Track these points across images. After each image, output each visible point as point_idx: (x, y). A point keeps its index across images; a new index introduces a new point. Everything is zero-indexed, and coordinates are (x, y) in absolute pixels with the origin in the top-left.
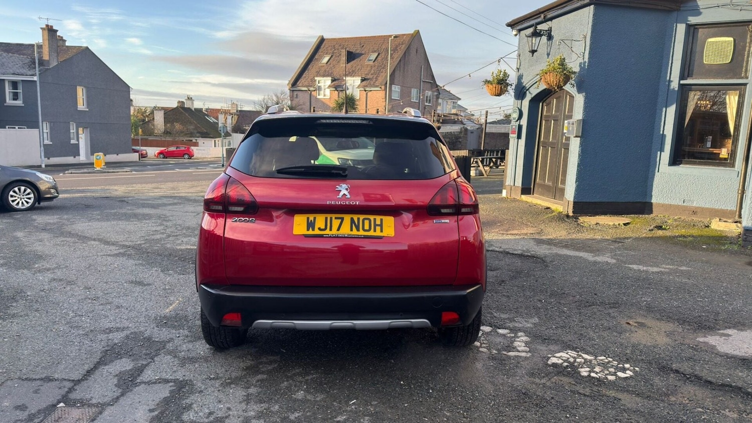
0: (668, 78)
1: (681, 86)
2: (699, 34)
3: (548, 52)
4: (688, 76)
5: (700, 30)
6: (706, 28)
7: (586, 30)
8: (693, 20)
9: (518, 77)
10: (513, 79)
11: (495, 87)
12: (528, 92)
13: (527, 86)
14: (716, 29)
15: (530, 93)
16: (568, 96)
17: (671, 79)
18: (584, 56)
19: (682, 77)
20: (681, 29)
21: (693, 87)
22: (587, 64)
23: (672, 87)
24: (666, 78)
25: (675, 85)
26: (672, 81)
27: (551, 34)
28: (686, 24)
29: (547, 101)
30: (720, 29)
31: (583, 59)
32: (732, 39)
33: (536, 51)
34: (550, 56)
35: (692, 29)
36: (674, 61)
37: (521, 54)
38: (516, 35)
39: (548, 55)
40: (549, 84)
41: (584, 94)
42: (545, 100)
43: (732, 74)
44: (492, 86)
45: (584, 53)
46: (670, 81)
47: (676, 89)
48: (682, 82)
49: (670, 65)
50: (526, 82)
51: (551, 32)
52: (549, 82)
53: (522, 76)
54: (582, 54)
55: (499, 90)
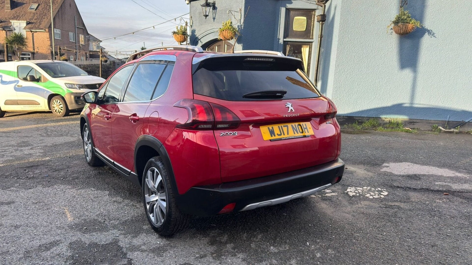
0: (278, 37)
1: (284, 42)
2: (291, 14)
3: (214, 17)
4: (286, 37)
5: (291, 12)
6: (294, 11)
7: (241, 6)
8: (289, 6)
9: (192, 31)
10: (189, 32)
11: (181, 37)
12: (199, 41)
13: (199, 37)
14: (298, 12)
15: (201, 42)
16: (226, 45)
17: (280, 38)
18: (240, 22)
19: (284, 37)
20: (283, 10)
21: (289, 43)
22: (243, 27)
23: (280, 42)
24: (277, 37)
25: (281, 41)
26: (280, 39)
27: (215, 6)
28: (286, 8)
29: (211, 47)
30: (300, 12)
31: (240, 23)
32: (305, 18)
33: (208, 16)
34: (215, 20)
35: (288, 10)
36: (280, 28)
37: (193, 17)
38: (188, 4)
39: (214, 19)
40: (225, 37)
41: (242, 44)
43: (306, 36)
44: (178, 36)
45: (240, 20)
46: (279, 39)
47: (282, 43)
48: (285, 40)
49: (279, 30)
50: (197, 34)
51: (215, 5)
52: (225, 36)
53: (195, 30)
54: (239, 20)
55: (183, 39)
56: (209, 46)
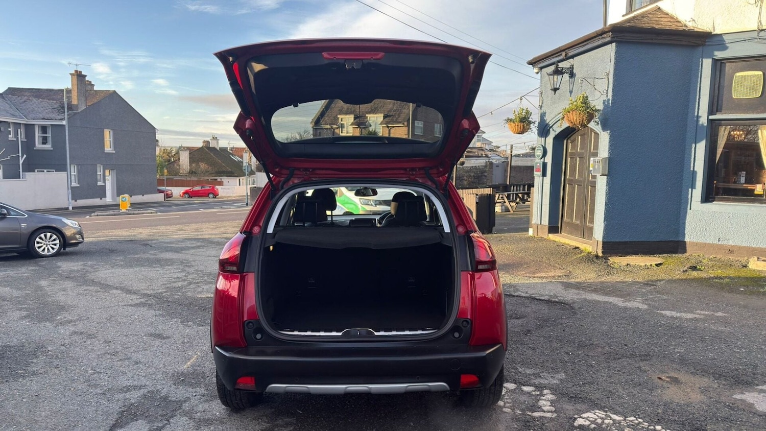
0: (696, 114)
1: (711, 122)
2: (726, 68)
3: (571, 89)
4: (717, 111)
5: (727, 64)
6: (734, 62)
7: (608, 68)
8: (719, 55)
9: (541, 114)
10: (535, 118)
11: (518, 126)
12: (551, 129)
13: (550, 123)
14: (744, 63)
15: (553, 130)
16: (593, 133)
17: (699, 115)
18: (607, 93)
19: (711, 112)
20: (707, 64)
21: (723, 122)
22: (610, 102)
23: (701, 123)
24: (694, 113)
25: (703, 121)
26: (700, 117)
27: (573, 72)
28: (713, 59)
29: (572, 138)
30: (748, 63)
31: (607, 96)
32: (761, 73)
33: (558, 89)
34: (573, 94)
35: (719, 65)
36: (701, 97)
37: (543, 91)
38: (537, 73)
39: (571, 92)
40: (572, 122)
41: (609, 132)
42: (570, 137)
43: (763, 108)
44: (514, 125)
45: (607, 91)
46: (698, 117)
47: (706, 125)
48: (711, 117)
49: (697, 100)
50: (549, 119)
51: (573, 70)
52: (572, 121)
53: (545, 113)
54: (605, 91)
55: (522, 128)
56: (569, 136)
